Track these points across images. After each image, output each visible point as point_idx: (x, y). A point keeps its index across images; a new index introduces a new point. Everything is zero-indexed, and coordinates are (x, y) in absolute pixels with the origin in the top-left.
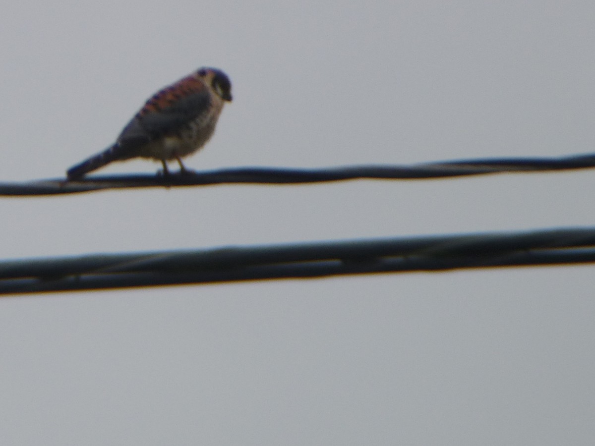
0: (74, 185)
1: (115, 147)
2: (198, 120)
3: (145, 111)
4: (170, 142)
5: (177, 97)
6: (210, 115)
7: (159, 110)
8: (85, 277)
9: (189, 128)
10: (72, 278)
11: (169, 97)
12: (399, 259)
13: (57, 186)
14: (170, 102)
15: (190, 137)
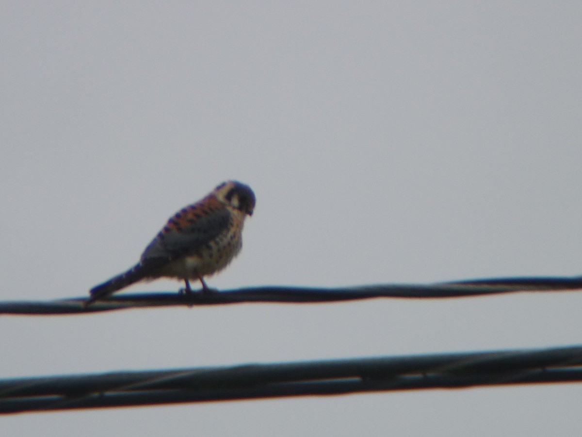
0: (98, 303)
1: (137, 268)
2: (218, 239)
3: (166, 229)
4: (191, 261)
5: (197, 216)
6: (230, 234)
7: (180, 229)
8: (109, 394)
9: (209, 248)
10: (96, 395)
11: (190, 216)
12: (418, 376)
13: (81, 304)
14: (191, 221)
15: (211, 256)
